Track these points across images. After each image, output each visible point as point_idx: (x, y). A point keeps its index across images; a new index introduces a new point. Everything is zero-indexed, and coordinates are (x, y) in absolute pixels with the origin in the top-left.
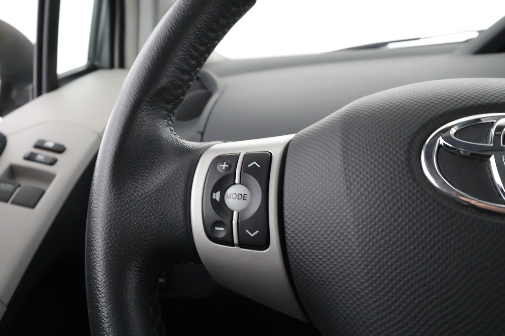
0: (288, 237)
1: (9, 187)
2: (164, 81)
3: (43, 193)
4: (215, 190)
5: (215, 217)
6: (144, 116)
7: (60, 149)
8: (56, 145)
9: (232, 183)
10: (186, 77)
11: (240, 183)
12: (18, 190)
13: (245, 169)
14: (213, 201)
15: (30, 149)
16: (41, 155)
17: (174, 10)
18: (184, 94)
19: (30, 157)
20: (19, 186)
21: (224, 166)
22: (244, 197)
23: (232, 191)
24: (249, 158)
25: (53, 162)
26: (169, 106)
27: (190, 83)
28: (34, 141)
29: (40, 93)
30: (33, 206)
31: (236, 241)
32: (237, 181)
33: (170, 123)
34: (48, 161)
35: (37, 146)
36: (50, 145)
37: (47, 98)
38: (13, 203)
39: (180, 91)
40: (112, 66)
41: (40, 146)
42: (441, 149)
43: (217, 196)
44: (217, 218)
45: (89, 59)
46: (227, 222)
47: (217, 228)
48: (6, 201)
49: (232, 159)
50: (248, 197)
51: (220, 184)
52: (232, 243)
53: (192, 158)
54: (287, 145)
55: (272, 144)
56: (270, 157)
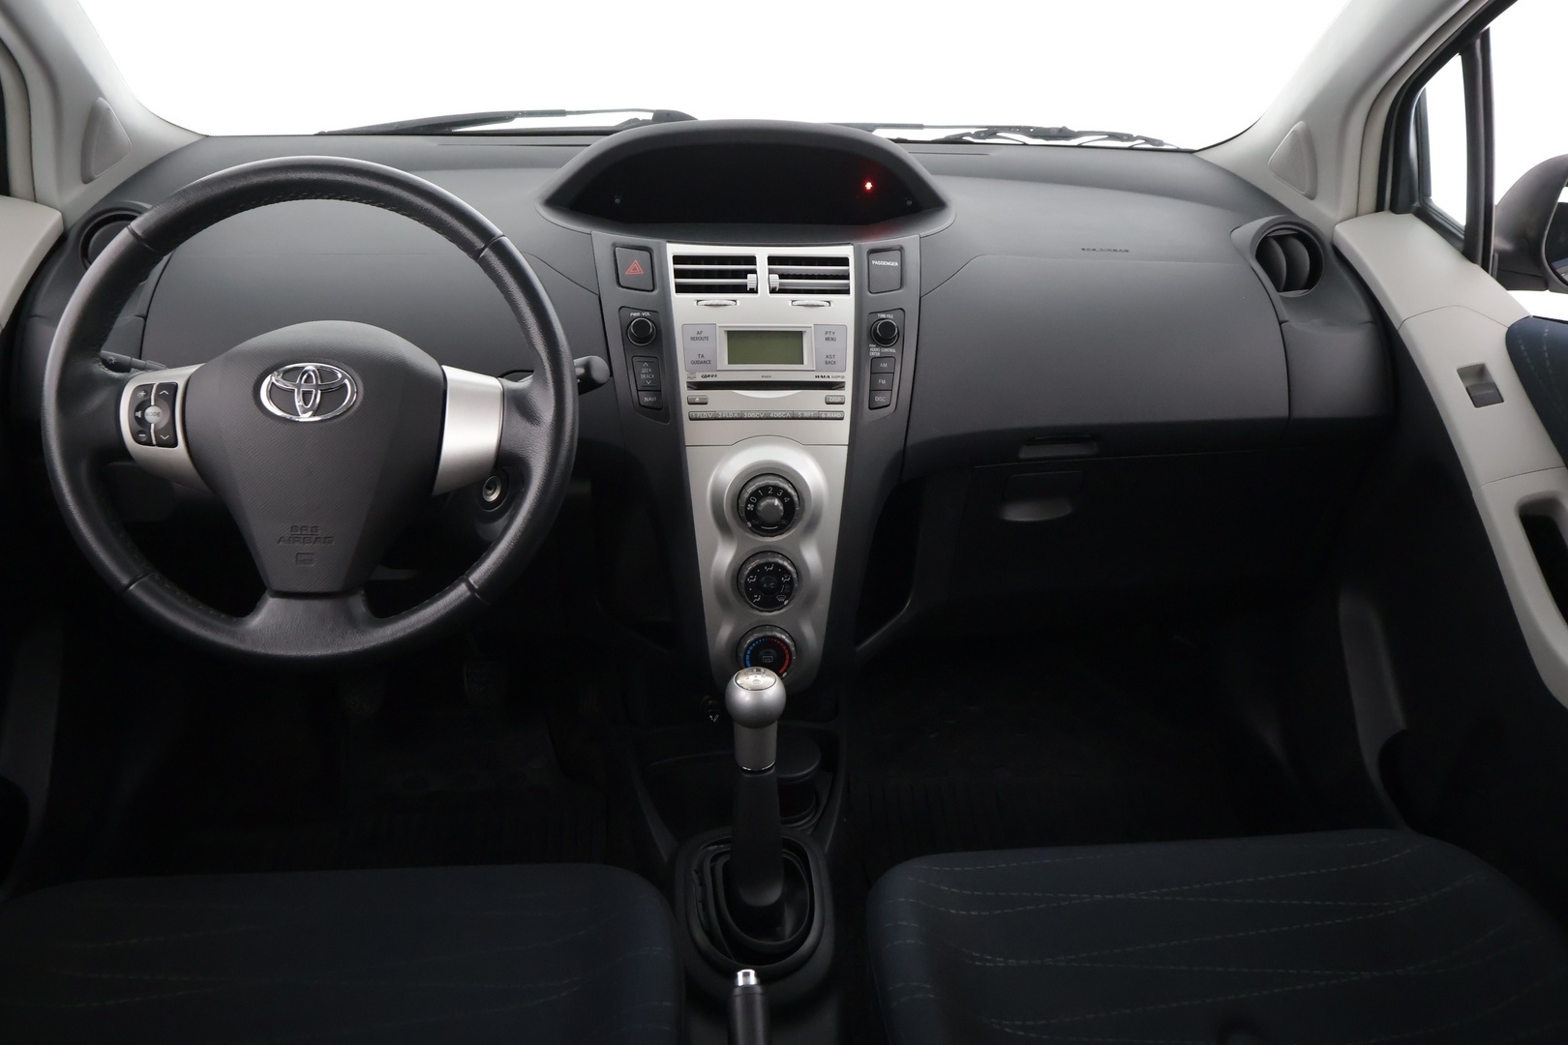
0: (189, 437)
4: (137, 410)
5: (138, 428)
9: (149, 405)
11: (155, 405)
13: (157, 395)
14: (137, 418)
21: (143, 394)
22: (158, 414)
23: (149, 411)
24: (162, 386)
31: (154, 442)
32: (152, 403)
42: (274, 387)
43: (139, 414)
44: (140, 428)
46: (147, 431)
47: (140, 435)
49: (147, 388)
50: (161, 414)
51: (141, 406)
52: (151, 444)
53: (120, 386)
54: (190, 377)
55: (179, 376)
56: (175, 387)
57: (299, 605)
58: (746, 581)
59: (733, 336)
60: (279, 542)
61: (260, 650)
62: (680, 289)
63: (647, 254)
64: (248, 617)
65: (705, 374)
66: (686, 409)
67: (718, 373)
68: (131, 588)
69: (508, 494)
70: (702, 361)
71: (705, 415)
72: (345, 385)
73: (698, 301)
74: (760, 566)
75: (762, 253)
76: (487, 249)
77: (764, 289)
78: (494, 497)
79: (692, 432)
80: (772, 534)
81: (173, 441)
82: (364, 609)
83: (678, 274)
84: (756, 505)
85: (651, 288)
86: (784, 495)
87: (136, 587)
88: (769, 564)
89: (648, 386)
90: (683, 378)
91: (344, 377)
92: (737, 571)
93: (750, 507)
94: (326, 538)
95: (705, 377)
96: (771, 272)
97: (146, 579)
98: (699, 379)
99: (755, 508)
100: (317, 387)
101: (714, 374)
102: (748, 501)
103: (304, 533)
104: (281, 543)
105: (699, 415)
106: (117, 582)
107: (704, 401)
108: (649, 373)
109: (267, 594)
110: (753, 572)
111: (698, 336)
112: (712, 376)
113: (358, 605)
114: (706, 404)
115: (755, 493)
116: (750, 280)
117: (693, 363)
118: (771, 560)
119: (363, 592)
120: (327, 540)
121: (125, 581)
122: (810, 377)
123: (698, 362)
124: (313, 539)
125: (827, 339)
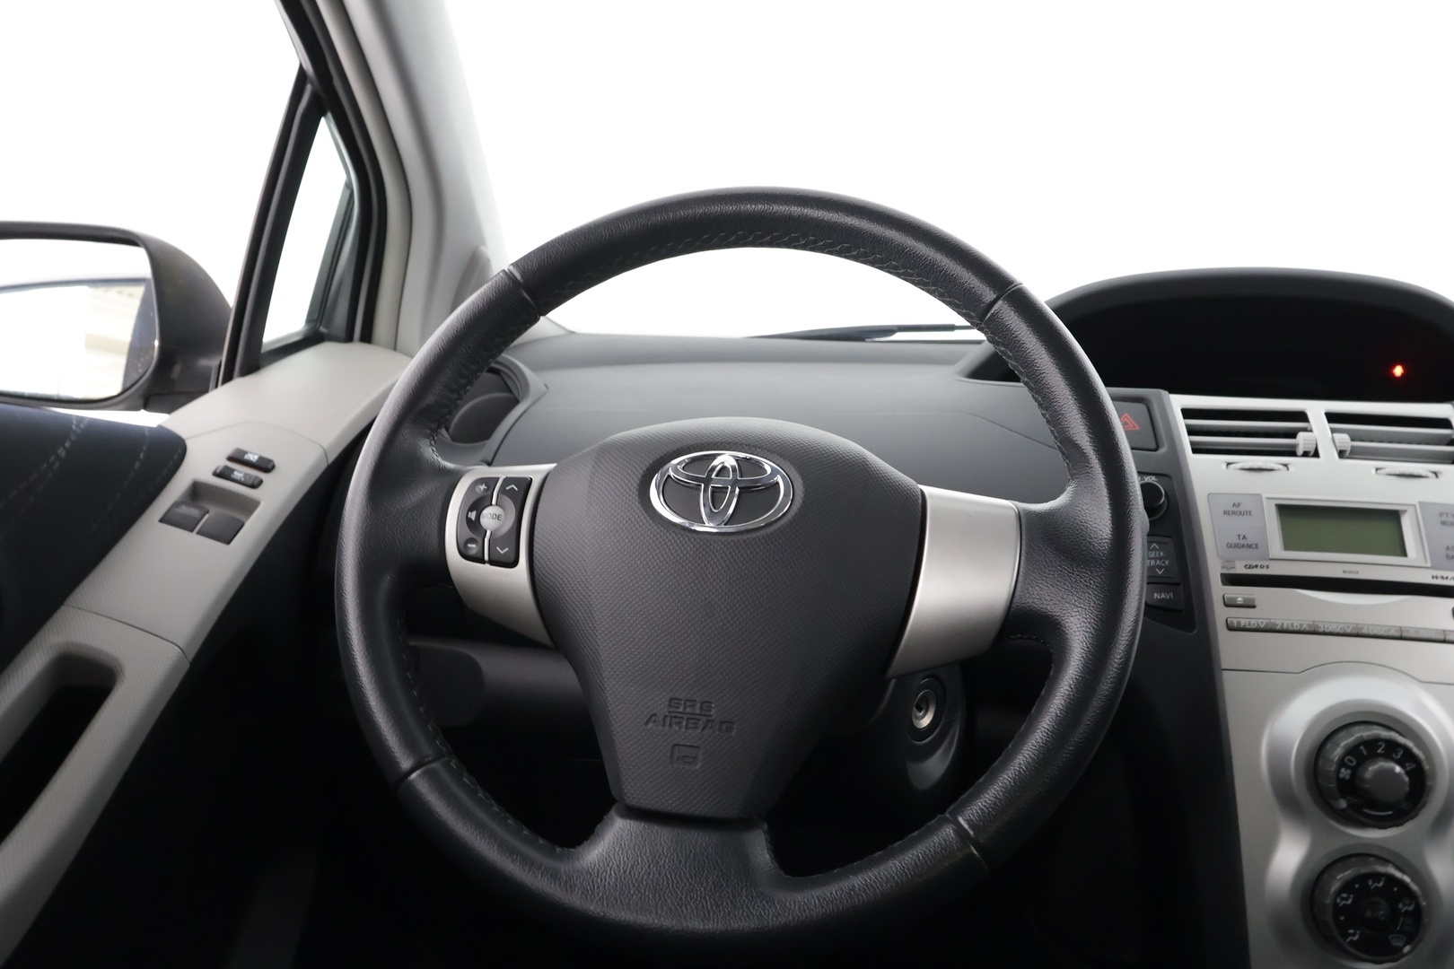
0: (535, 554)
1: (194, 512)
2: (430, 399)
3: (242, 525)
4: (471, 509)
5: (468, 534)
6: (406, 433)
7: (265, 466)
8: (261, 458)
9: (489, 503)
10: (454, 396)
11: (497, 504)
12: (207, 516)
13: (502, 491)
14: (468, 520)
15: (223, 462)
16: (240, 472)
17: (447, 328)
18: (450, 413)
19: (224, 474)
20: (208, 512)
21: (483, 487)
22: (498, 517)
23: (487, 512)
24: (508, 481)
25: (255, 485)
26: (433, 426)
27: (459, 402)
28: (229, 451)
29: (228, 377)
30: (228, 542)
31: (486, 558)
32: (494, 502)
33: (433, 443)
34: (250, 482)
35: (231, 459)
36: (253, 458)
37: (238, 383)
38: (198, 533)
39: (447, 410)
40: (348, 338)
41: (237, 458)
42: (669, 479)
43: (473, 515)
44: (471, 535)
45: (309, 321)
46: (480, 540)
47: (469, 545)
48: (192, 531)
49: (490, 482)
50: (502, 518)
51: (477, 504)
52: (482, 561)
53: (453, 478)
54: (548, 474)
55: (536, 472)
56: (530, 482)
57: (664, 836)
58: (1335, 905)
59: (1286, 511)
60: (647, 723)
61: (593, 907)
62: (1197, 449)
63: (1141, 407)
64: (580, 849)
65: (1249, 563)
66: (1220, 614)
67: (1272, 564)
68: (414, 776)
69: (943, 721)
70: (1243, 544)
71: (1254, 624)
72: (778, 483)
73: (1228, 464)
74: (1362, 878)
75: (1316, 410)
76: (1000, 302)
77: (1329, 452)
78: (925, 721)
79: (1231, 649)
80: (1382, 823)
81: (512, 559)
82: (768, 856)
83: (1192, 431)
84: (1354, 770)
85: (1153, 445)
86: (1407, 757)
87: (419, 776)
88: (1377, 876)
89: (1161, 577)
90: (1214, 568)
91: (774, 472)
92: (1312, 885)
93: (1345, 773)
94: (722, 722)
95: (1250, 567)
96: (1333, 431)
97: (436, 765)
98: (1240, 569)
99: (1353, 775)
100: (735, 483)
101: (1265, 563)
102: (1342, 763)
103: (688, 710)
104: (650, 726)
105: (1243, 622)
106: (394, 763)
107: (1250, 604)
108: (1160, 558)
109: (613, 813)
110: (1347, 887)
111: (1235, 509)
112: (1262, 567)
113: (759, 849)
114: (1254, 607)
115: (1353, 750)
116: (1302, 440)
117: (1230, 546)
118: (1381, 869)
119: (766, 826)
120: (724, 726)
121: (405, 763)
122: (1425, 578)
123: (1236, 546)
124: (701, 723)
125: (1443, 523)
